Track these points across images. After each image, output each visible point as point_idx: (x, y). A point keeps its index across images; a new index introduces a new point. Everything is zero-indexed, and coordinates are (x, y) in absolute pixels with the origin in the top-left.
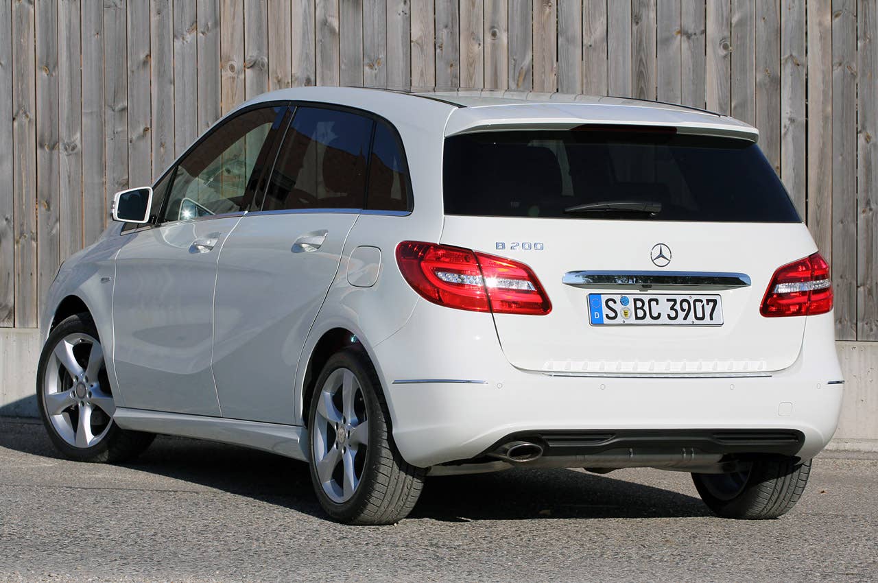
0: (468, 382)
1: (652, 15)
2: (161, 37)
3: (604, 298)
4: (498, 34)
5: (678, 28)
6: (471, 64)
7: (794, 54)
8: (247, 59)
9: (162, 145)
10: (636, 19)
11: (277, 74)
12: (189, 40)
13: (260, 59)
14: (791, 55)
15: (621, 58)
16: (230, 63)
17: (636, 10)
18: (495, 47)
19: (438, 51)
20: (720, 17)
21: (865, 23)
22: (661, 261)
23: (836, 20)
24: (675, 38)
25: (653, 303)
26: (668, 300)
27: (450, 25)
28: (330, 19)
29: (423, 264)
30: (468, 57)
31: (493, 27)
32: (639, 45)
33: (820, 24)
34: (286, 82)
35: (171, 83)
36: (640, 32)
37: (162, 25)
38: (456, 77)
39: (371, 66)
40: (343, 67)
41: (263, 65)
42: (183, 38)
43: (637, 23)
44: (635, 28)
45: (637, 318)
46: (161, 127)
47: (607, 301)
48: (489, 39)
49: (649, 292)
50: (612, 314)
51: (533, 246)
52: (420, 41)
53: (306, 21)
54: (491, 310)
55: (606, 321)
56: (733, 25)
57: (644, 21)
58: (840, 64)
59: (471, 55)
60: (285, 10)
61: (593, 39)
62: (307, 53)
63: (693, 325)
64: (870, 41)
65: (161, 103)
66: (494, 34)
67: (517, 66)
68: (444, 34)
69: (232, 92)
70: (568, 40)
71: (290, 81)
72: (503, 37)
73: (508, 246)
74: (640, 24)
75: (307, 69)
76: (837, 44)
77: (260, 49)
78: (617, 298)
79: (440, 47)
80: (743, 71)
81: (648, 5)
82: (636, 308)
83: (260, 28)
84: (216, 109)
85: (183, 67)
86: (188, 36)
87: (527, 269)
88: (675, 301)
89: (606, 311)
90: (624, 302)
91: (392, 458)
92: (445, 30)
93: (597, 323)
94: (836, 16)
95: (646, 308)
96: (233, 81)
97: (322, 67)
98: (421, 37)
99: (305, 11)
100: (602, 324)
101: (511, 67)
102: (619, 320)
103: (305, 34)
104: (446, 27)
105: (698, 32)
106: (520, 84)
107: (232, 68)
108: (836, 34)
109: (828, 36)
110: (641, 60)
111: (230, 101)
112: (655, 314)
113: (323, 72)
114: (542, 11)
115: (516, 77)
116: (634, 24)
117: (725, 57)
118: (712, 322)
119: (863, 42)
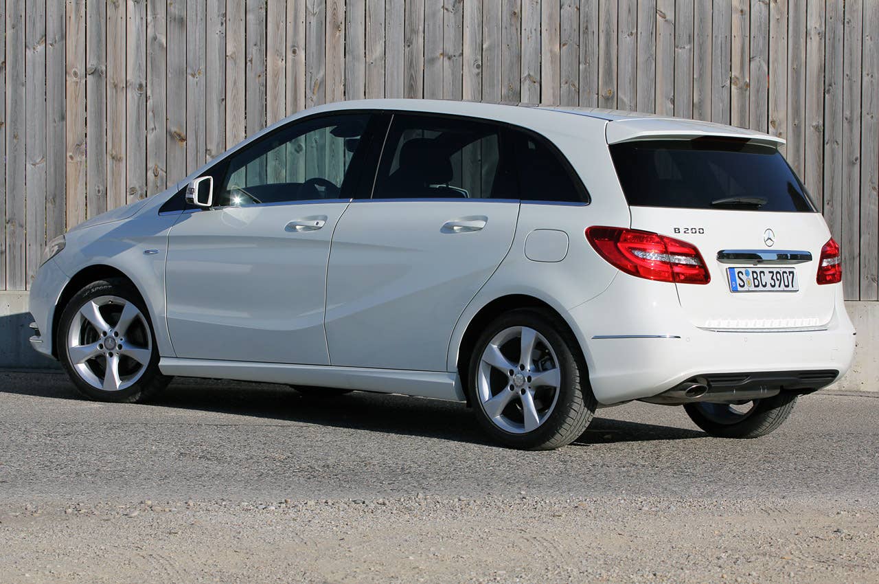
0: (659, 337)
1: (421, 40)
2: (15, 47)
3: (737, 271)
4: (297, 52)
5: (441, 51)
6: (276, 75)
7: (531, 74)
8: (88, 66)
9: (15, 137)
10: (408, 42)
11: (113, 80)
12: (38, 50)
13: (99, 67)
14: (529, 75)
15: (395, 74)
16: (74, 70)
17: (408, 35)
18: (295, 62)
19: (249, 64)
20: (474, 43)
21: (586, 51)
22: (769, 242)
23: (564, 48)
24: (439, 59)
25: (762, 274)
26: (770, 272)
27: (259, 44)
28: (158, 36)
29: (618, 244)
30: (274, 70)
31: (294, 46)
32: (410, 64)
33: (551, 51)
34: (121, 86)
35: (23, 85)
36: (411, 53)
37: (16, 38)
38: (263, 86)
39: (193, 75)
40: (169, 75)
41: (102, 73)
42: (34, 48)
43: (409, 46)
44: (407, 49)
45: (755, 286)
46: (14, 122)
47: (739, 273)
48: (290, 55)
49: (759, 266)
50: (742, 284)
51: (697, 232)
52: (234, 56)
53: (139, 37)
54: (674, 281)
55: (739, 289)
56: (484, 50)
57: (414, 45)
58: (566, 83)
59: (275, 68)
60: (121, 27)
61: (374, 57)
62: (139, 64)
63: (784, 291)
64: (589, 65)
65: (15, 102)
66: (294, 52)
67: (313, 77)
68: (253, 52)
69: (75, 94)
70: (354, 58)
71: (125, 86)
72: (301, 54)
73: (682, 231)
74: (411, 46)
75: (140, 76)
76: (564, 67)
77: (99, 58)
78: (743, 270)
79: (251, 61)
80: (492, 86)
81: (418, 32)
82: (754, 279)
83: (99, 41)
84: (62, 107)
85: (34, 72)
86: (39, 47)
87: (695, 249)
88: (772, 272)
89: (739, 281)
90: (747, 274)
91: (581, 397)
92: (255, 48)
93: (735, 290)
94: (564, 45)
95: (759, 278)
96: (77, 85)
97: (152, 76)
98: (234, 53)
99: (138, 29)
100: (737, 291)
101: (308, 79)
102: (746, 288)
103: (138, 47)
104: (255, 45)
105: (457, 54)
106: (315, 92)
107: (75, 74)
108: (563, 59)
109: (558, 60)
110: (412, 75)
111: (73, 101)
112: (764, 284)
113: (152, 79)
114: (333, 35)
115: (312, 87)
116: (406, 47)
117: (478, 74)
118: (793, 289)
119: (584, 66)
